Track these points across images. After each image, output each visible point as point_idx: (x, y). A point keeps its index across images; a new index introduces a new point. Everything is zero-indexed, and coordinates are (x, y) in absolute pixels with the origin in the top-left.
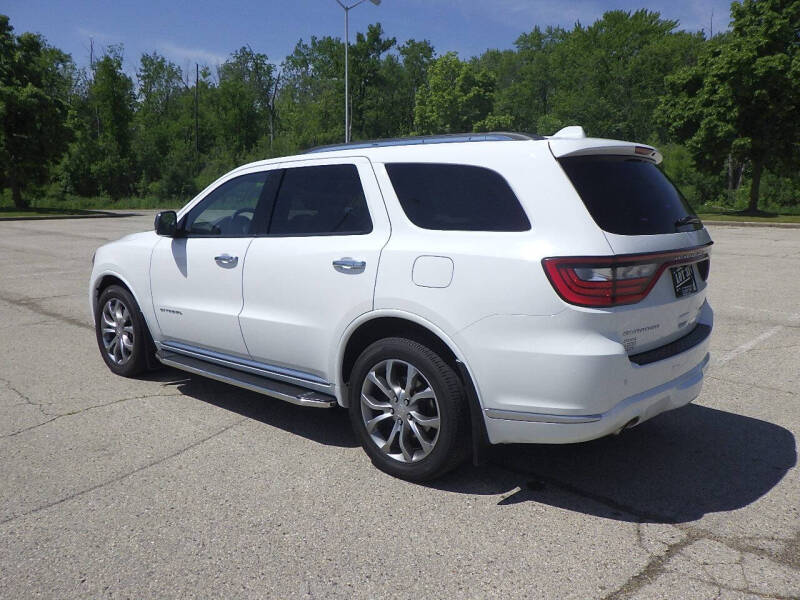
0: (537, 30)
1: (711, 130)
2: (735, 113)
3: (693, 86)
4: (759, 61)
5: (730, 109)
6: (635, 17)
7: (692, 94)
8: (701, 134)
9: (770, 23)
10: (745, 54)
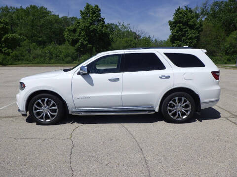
0: (7, 6)
1: (82, 43)
2: (87, 39)
3: (74, 31)
4: (91, 26)
5: (86, 38)
6: (41, 8)
7: (74, 33)
8: (79, 44)
9: (92, 17)
10: (87, 24)
